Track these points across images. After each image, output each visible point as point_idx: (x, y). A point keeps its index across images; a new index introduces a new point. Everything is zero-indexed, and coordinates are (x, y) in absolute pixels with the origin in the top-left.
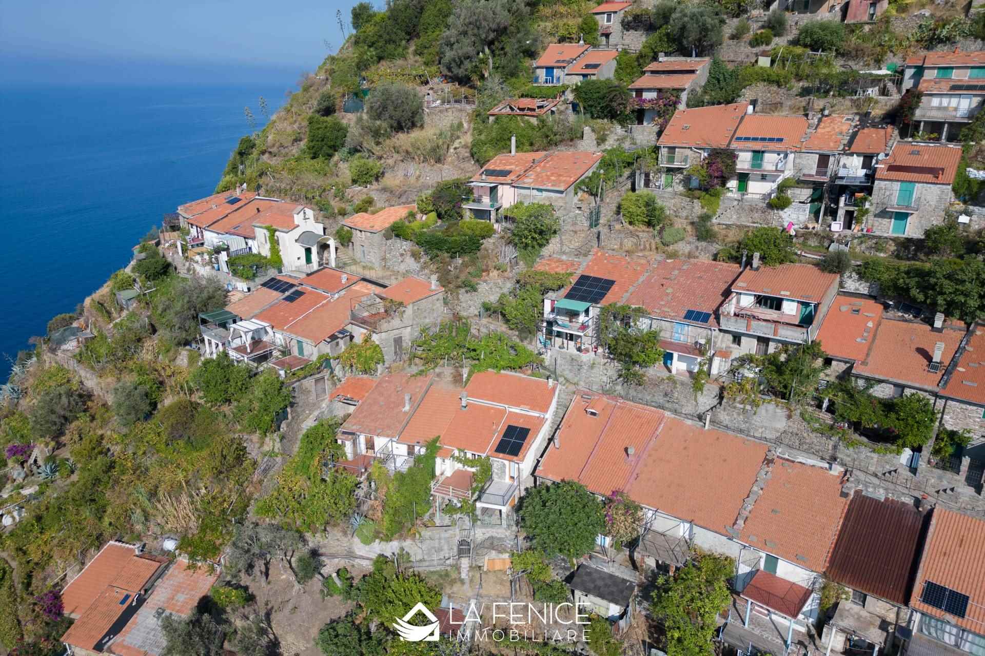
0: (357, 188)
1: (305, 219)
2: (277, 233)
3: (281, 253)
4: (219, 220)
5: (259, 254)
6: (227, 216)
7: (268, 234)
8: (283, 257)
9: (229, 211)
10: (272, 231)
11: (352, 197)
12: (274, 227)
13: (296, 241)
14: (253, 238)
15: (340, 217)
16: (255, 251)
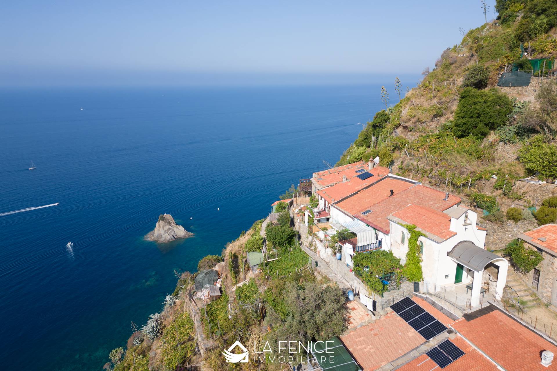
0: (534, 182)
1: (466, 225)
2: (421, 238)
3: (422, 264)
4: (347, 198)
5: (391, 253)
6: (356, 193)
7: (408, 236)
8: (423, 269)
9: (360, 188)
10: (415, 235)
11: (525, 193)
12: (418, 229)
13: (448, 254)
14: (387, 233)
15: (511, 222)
16: (385, 247)
